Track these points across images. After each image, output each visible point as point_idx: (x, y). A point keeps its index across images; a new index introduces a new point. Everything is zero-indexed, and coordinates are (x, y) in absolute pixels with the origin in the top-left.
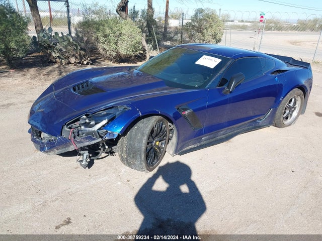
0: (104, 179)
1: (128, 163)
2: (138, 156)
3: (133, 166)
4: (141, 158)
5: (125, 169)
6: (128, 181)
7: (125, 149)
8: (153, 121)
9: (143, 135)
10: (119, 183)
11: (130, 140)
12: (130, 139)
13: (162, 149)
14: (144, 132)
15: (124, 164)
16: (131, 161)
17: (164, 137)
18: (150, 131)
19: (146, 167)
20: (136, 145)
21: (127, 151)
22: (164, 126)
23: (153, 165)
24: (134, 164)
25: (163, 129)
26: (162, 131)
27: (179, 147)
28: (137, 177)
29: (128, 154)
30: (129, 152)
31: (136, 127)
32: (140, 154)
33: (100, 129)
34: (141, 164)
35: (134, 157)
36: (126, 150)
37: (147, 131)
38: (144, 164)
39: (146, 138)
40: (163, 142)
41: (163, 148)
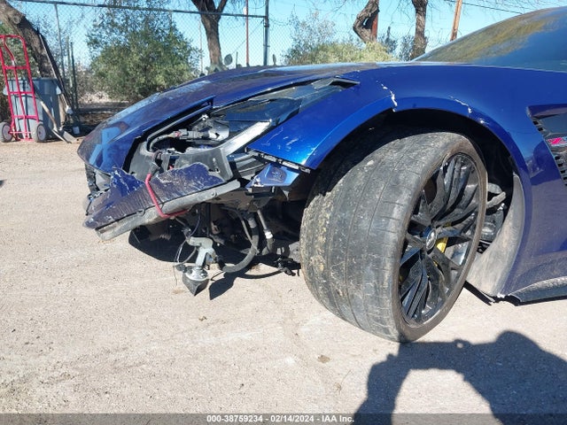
0: (246, 336)
1: (329, 295)
2: (369, 270)
3: (346, 309)
4: (379, 278)
5: (319, 317)
6: (323, 359)
7: (322, 239)
8: (441, 144)
9: (395, 187)
10: (290, 361)
11: (343, 209)
12: (342, 205)
13: (454, 273)
14: (401, 177)
15: (317, 296)
16: (339, 284)
17: (464, 230)
18: (425, 179)
19: (396, 318)
20: (364, 225)
21: (330, 248)
22: (470, 187)
23: (420, 319)
24: (350, 300)
25: (466, 198)
26: (463, 203)
27: (520, 271)
28: (357, 353)
29: (332, 259)
30: (336, 253)
31: (371, 163)
32: (378, 262)
33: (241, 151)
34: (377, 300)
35: (351, 268)
36: (326, 244)
37: (414, 177)
38: (388, 303)
39: (404, 199)
40: (463, 247)
41: (458, 269)
